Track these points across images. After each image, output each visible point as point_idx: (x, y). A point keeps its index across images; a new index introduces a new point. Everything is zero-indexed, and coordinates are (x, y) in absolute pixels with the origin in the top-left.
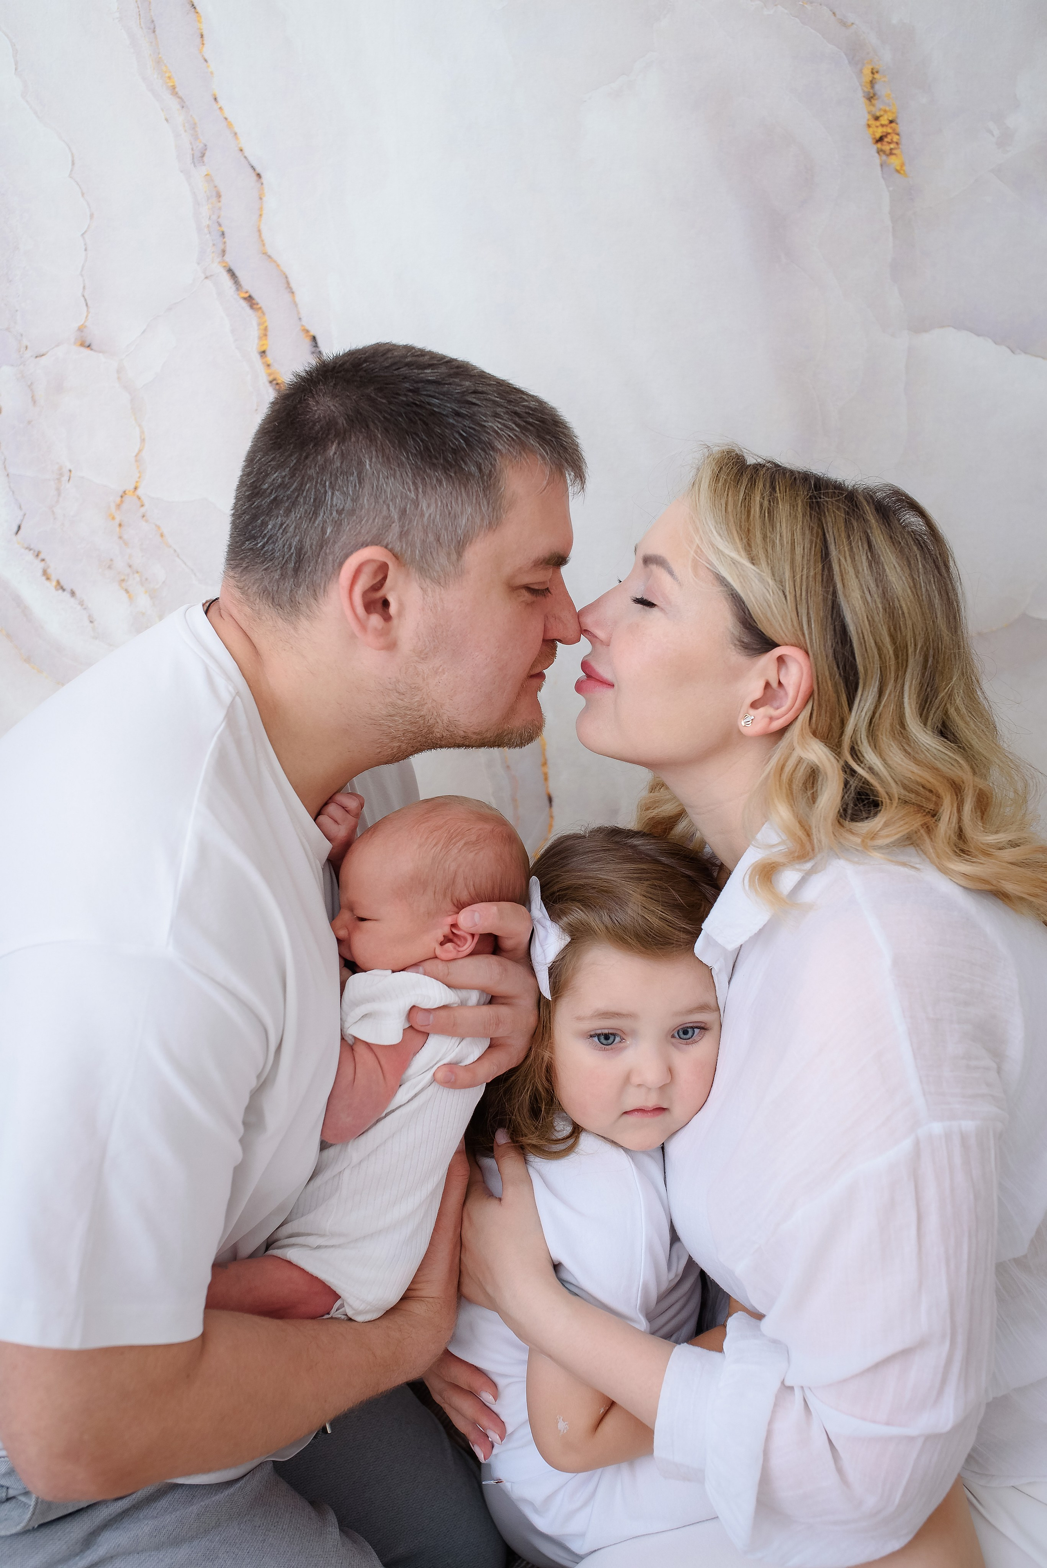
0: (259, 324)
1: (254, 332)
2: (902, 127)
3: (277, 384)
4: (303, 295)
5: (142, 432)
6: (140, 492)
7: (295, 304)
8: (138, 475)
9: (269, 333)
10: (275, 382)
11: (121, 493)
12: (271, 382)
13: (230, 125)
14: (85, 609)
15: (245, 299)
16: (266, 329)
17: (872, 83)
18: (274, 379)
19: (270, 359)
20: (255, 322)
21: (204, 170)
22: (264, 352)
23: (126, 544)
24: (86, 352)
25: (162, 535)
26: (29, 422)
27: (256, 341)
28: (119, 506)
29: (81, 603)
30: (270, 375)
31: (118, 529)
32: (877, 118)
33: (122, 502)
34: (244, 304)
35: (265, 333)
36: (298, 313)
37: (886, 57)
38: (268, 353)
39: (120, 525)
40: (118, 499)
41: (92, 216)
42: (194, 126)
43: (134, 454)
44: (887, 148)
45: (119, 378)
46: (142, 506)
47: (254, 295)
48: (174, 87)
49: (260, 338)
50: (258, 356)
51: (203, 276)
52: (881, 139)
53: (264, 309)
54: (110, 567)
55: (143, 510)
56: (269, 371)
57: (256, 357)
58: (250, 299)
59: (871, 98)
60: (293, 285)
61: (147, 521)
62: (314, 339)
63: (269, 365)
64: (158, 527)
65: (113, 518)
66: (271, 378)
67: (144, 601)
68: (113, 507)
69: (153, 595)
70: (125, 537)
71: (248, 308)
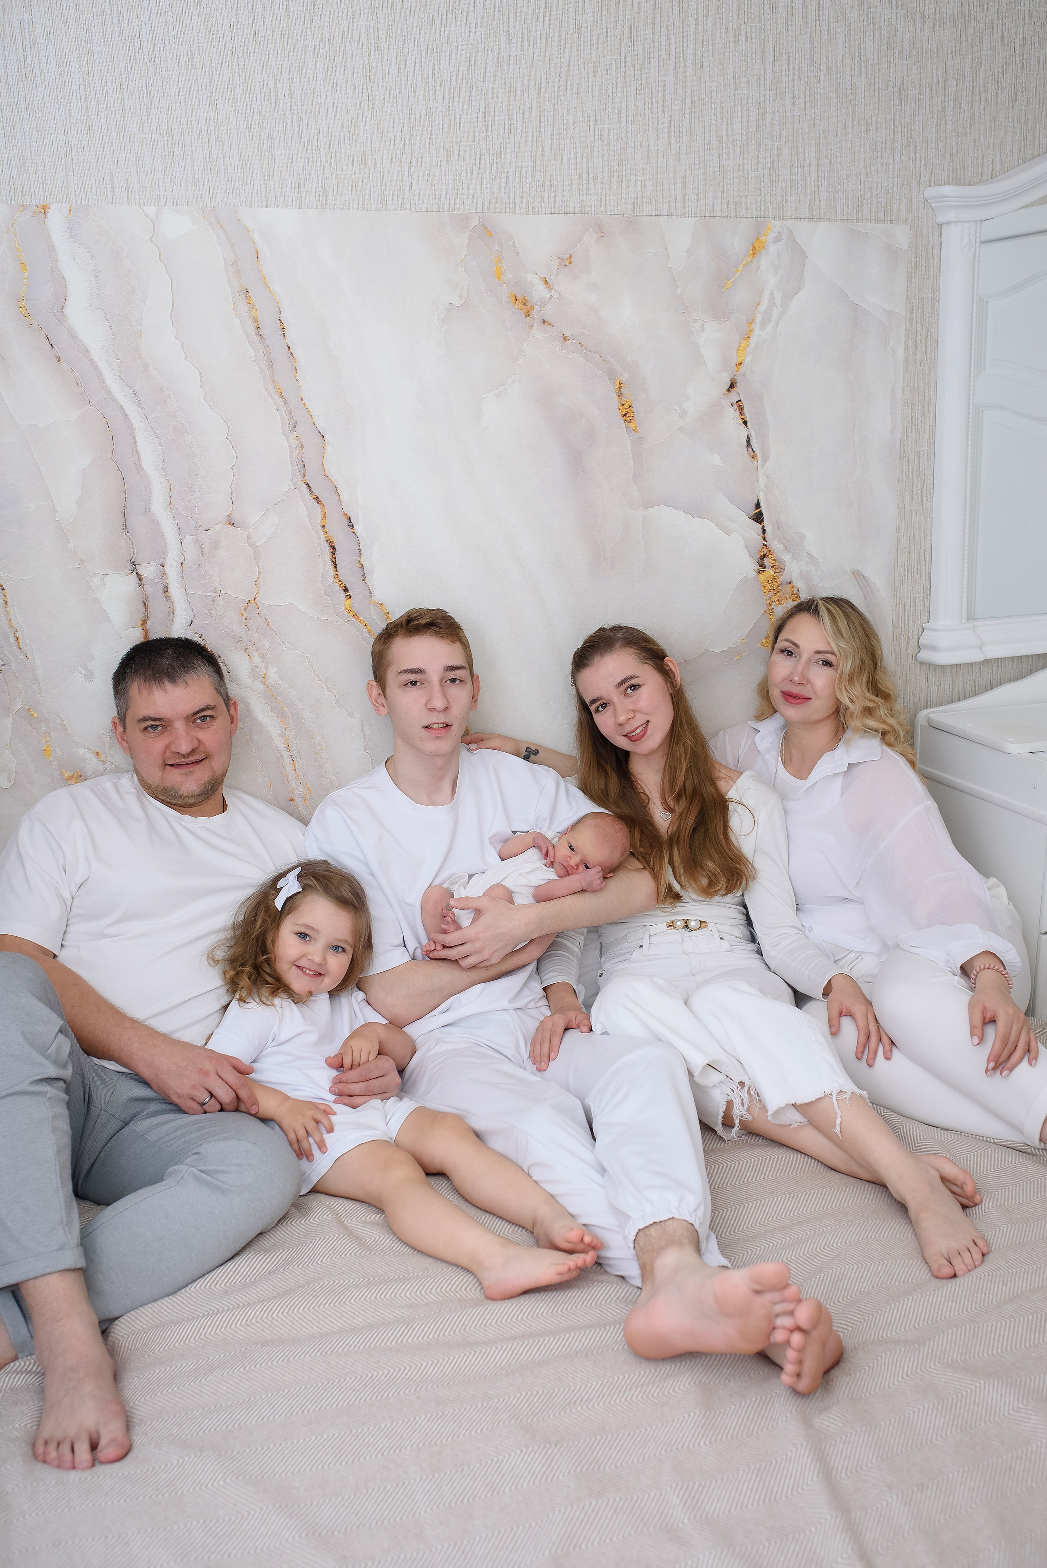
0: (322, 512)
1: (319, 516)
2: (634, 410)
4: (344, 496)
5: (259, 569)
6: (257, 601)
7: (340, 501)
8: (257, 591)
9: (326, 516)
10: (329, 541)
11: (248, 602)
12: (327, 541)
13: (309, 412)
15: (315, 499)
16: (325, 514)
17: (620, 388)
19: (326, 529)
20: (319, 511)
21: (295, 434)
22: (324, 526)
23: (249, 629)
24: (232, 527)
25: (268, 624)
26: (199, 565)
27: (320, 520)
28: (246, 609)
30: (327, 537)
31: (245, 621)
32: (623, 405)
33: (248, 606)
34: (314, 501)
35: (324, 516)
36: (342, 506)
37: (626, 377)
38: (326, 526)
39: (246, 619)
40: (246, 605)
41: (237, 457)
42: (291, 413)
43: (255, 581)
44: (628, 419)
45: (248, 541)
46: (258, 608)
47: (320, 497)
48: (281, 393)
49: (322, 519)
50: (321, 528)
51: (293, 487)
52: (625, 415)
53: (324, 504)
55: (258, 611)
56: (327, 535)
58: (317, 499)
59: (619, 396)
60: (339, 491)
61: (260, 616)
62: (349, 518)
63: (326, 532)
64: (266, 619)
65: (243, 614)
66: (328, 539)
67: (257, 660)
68: (243, 608)
69: (262, 656)
70: (248, 625)
71: (316, 504)
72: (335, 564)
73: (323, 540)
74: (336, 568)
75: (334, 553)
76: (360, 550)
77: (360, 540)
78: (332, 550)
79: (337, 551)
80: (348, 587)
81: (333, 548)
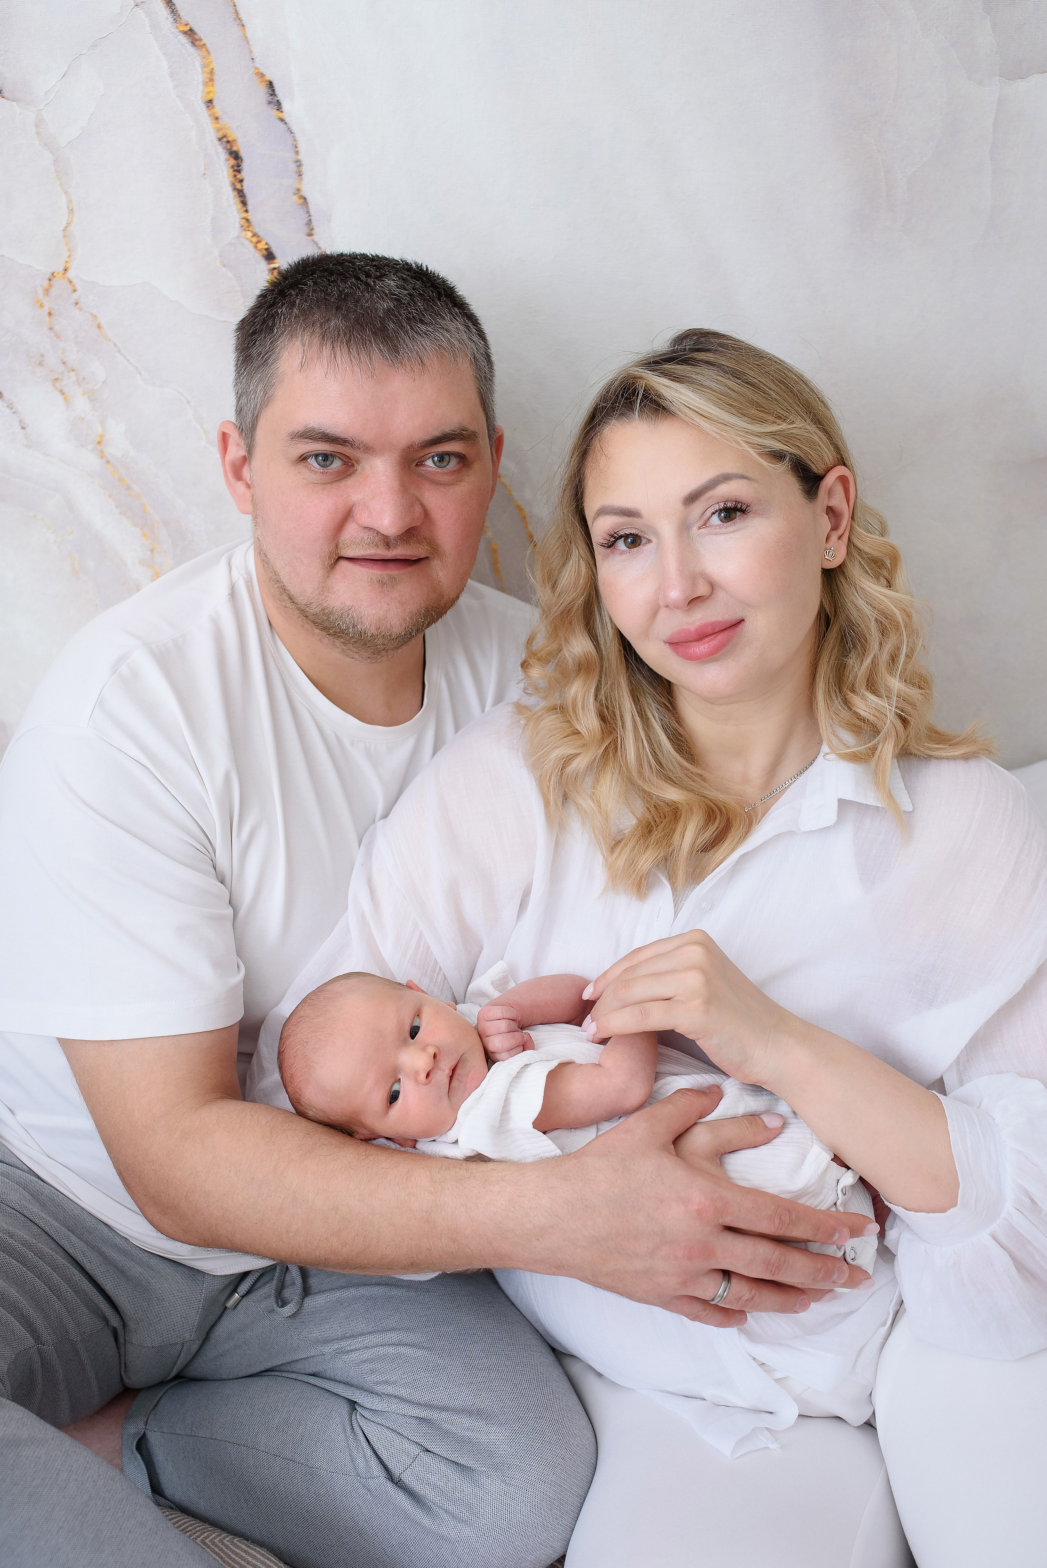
0: (204, 66)
1: (198, 76)
3: (228, 142)
4: (256, 28)
5: (70, 201)
6: (71, 274)
7: (246, 39)
8: (68, 253)
9: (215, 78)
10: (225, 140)
11: (48, 276)
12: (220, 139)
14: (15, 412)
15: (185, 33)
16: (212, 72)
18: (224, 136)
19: (218, 109)
20: (198, 64)
22: (210, 101)
23: (58, 336)
25: (99, 327)
27: (201, 87)
28: (47, 291)
29: (10, 406)
30: (218, 130)
31: (47, 319)
33: (50, 286)
34: (185, 40)
35: (210, 79)
36: (251, 52)
38: (215, 102)
39: (50, 314)
40: (46, 283)
43: (62, 228)
45: (38, 134)
46: (75, 291)
47: (195, 29)
49: (205, 84)
50: (204, 107)
51: (133, 4)
53: (208, 46)
54: (40, 364)
55: (75, 296)
56: (217, 126)
57: (201, 108)
58: (190, 33)
60: (243, 15)
61: (81, 310)
62: (271, 84)
63: (217, 118)
64: (94, 317)
65: (42, 306)
66: (220, 135)
67: (81, 404)
68: (40, 291)
69: (92, 397)
70: (57, 328)
71: (188, 46)
72: (241, 194)
73: (211, 136)
74: (244, 203)
75: (237, 169)
76: (299, 164)
77: (298, 136)
78: (232, 162)
79: (245, 165)
80: (275, 250)
81: (235, 156)
